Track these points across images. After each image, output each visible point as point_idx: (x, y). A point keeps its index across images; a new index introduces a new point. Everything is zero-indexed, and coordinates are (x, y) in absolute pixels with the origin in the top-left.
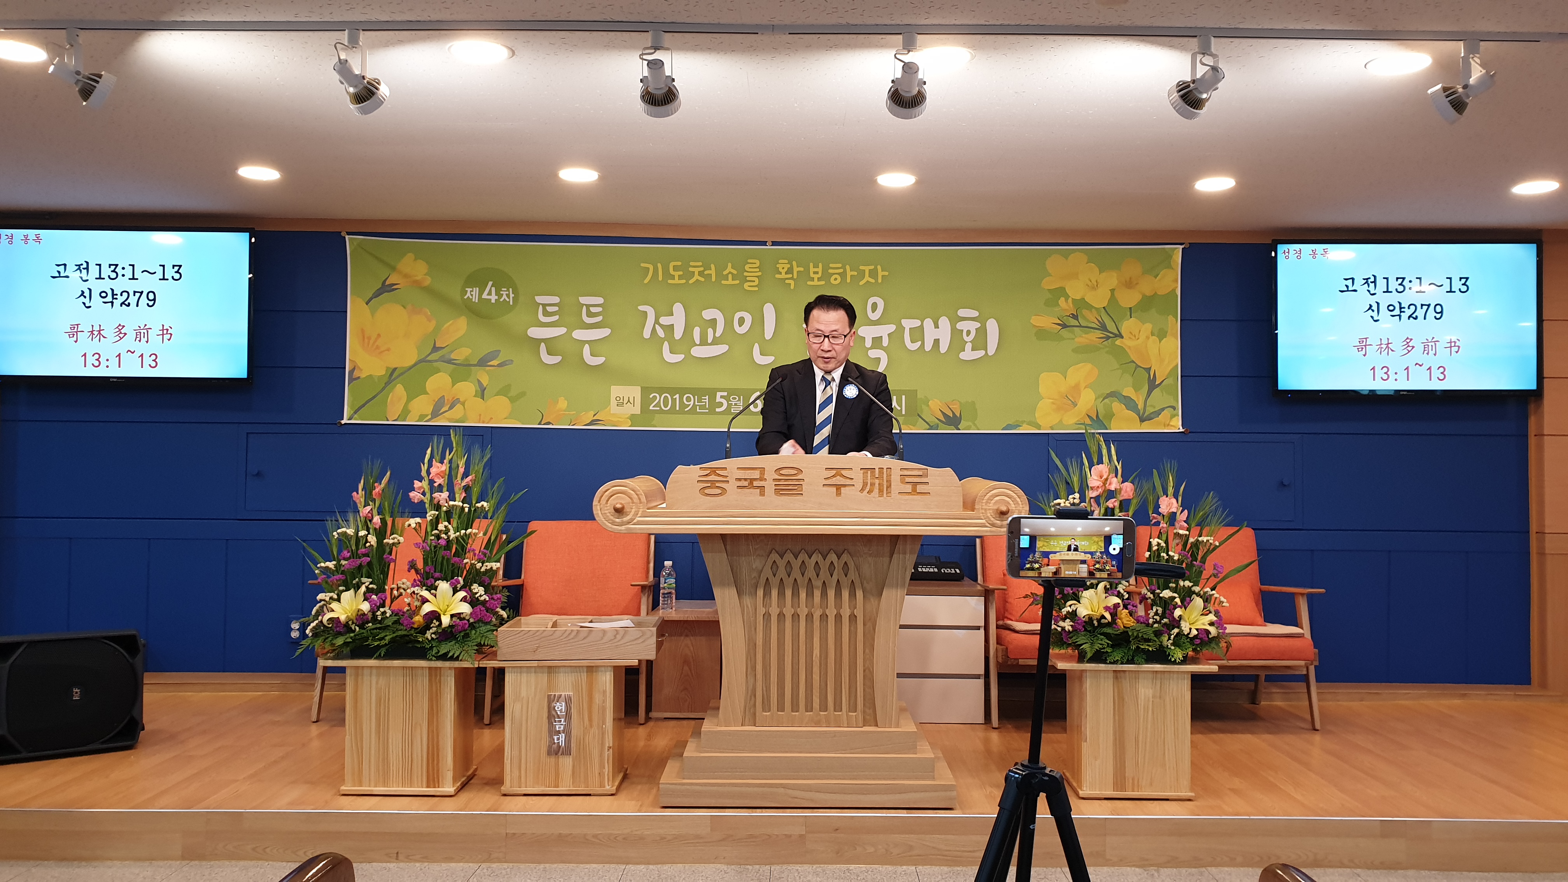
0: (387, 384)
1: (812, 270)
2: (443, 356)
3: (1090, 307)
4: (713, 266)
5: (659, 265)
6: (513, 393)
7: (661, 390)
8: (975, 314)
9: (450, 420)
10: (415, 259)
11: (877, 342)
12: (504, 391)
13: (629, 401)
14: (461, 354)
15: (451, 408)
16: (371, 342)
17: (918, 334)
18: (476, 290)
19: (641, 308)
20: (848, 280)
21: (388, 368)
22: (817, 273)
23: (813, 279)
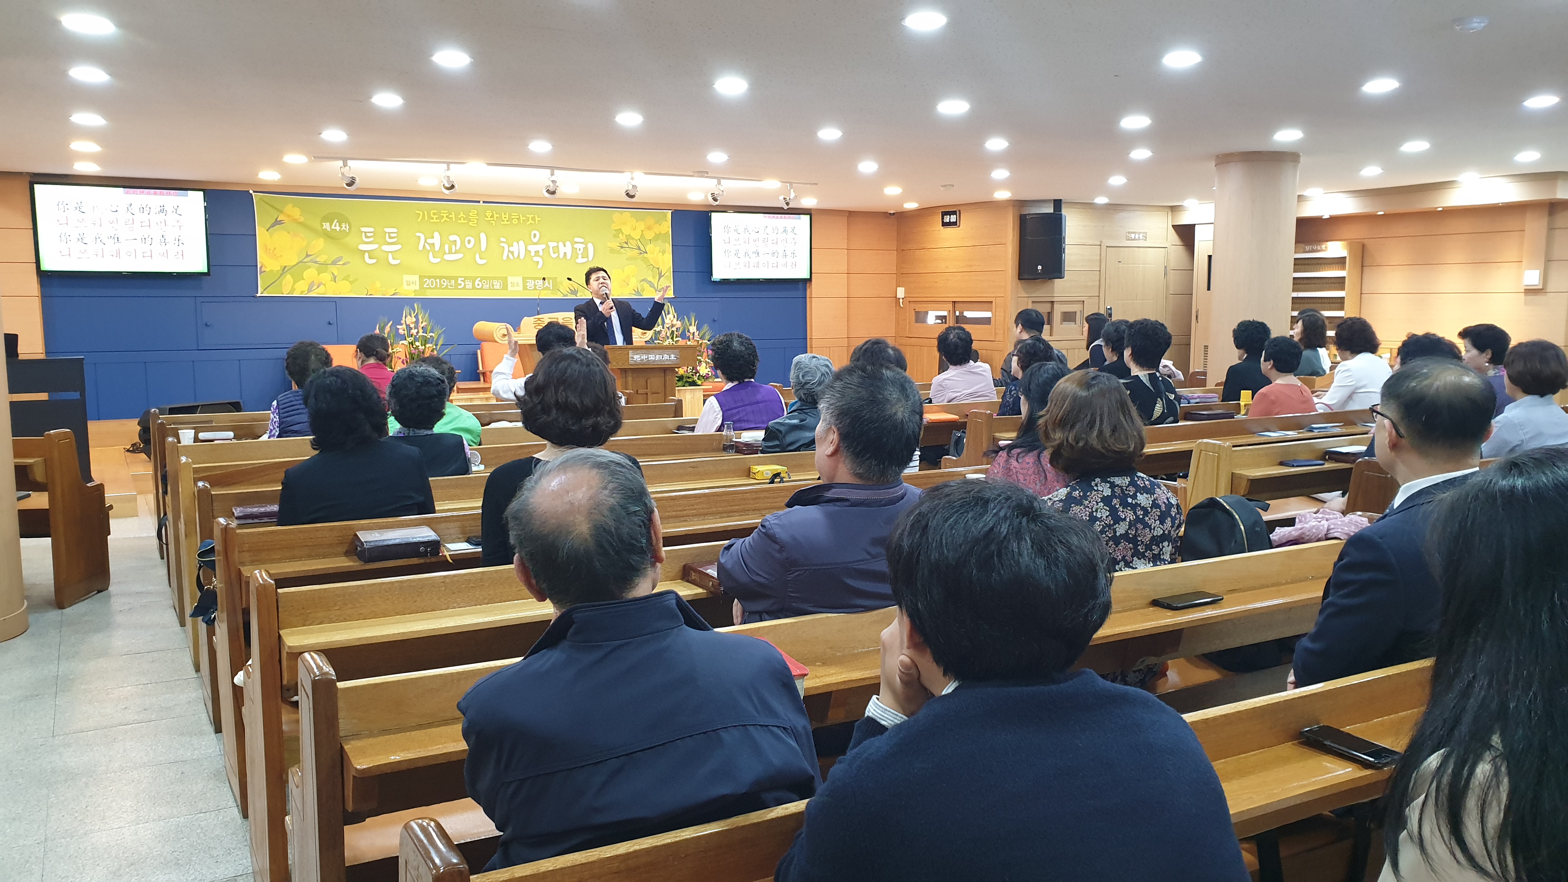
0: (281, 275)
1: (503, 216)
2: (312, 259)
3: (632, 238)
4: (453, 213)
5: (425, 212)
6: (351, 279)
7: (429, 277)
8: (582, 240)
9: (318, 294)
10: (294, 207)
11: (537, 252)
12: (346, 278)
13: (413, 282)
14: (321, 259)
15: (318, 288)
16: (271, 251)
17: (556, 249)
18: (328, 224)
19: (418, 234)
20: (522, 222)
21: (282, 266)
22: (505, 218)
23: (504, 221)
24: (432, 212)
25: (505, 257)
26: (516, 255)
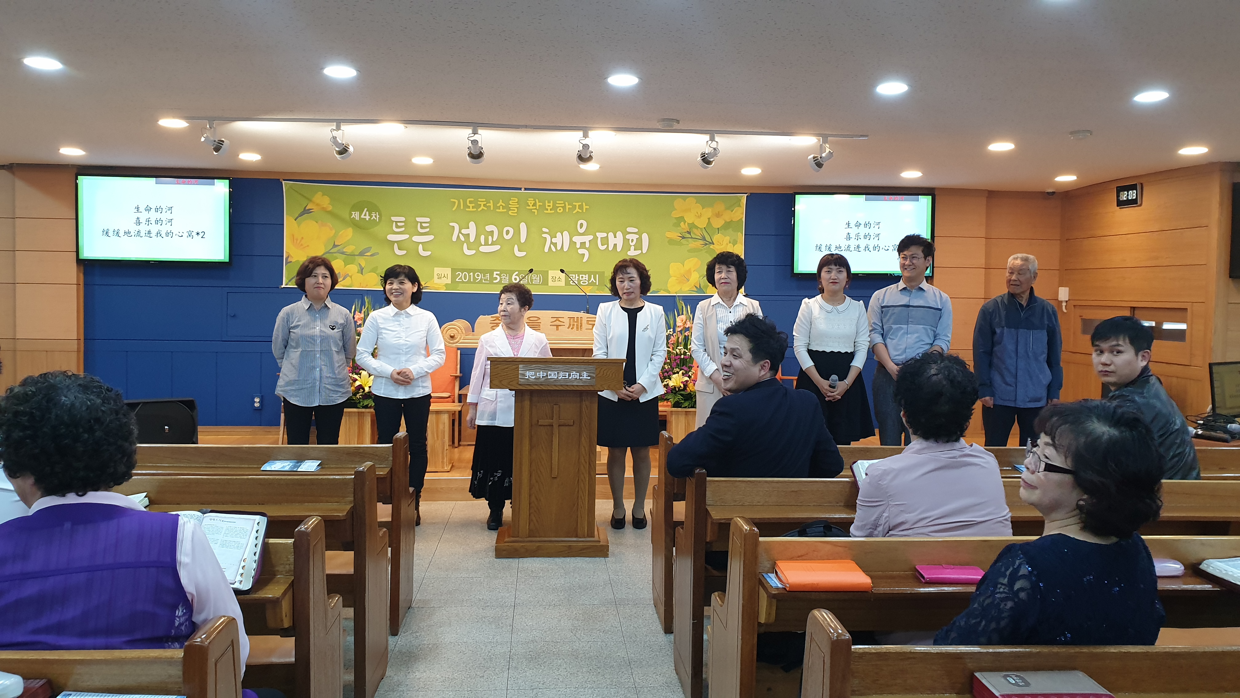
1: (547, 204)
2: (339, 250)
3: (697, 227)
4: (491, 201)
5: (461, 200)
7: (462, 270)
8: (636, 230)
9: (344, 286)
10: (322, 195)
11: (583, 244)
12: (374, 270)
13: (444, 276)
14: (349, 249)
16: (298, 242)
17: (605, 241)
18: (357, 213)
19: (451, 224)
20: (567, 211)
22: (550, 206)
23: (547, 210)
24: (468, 199)
25: (546, 250)
26: (559, 248)
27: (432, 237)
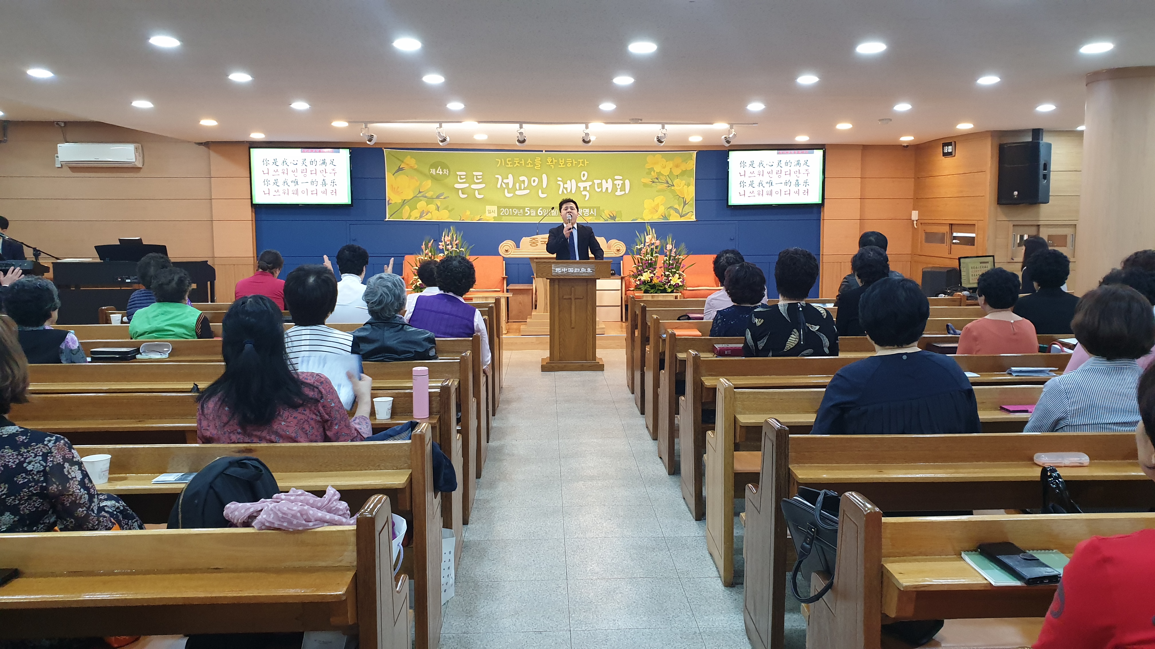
0: (402, 205)
1: (560, 161)
2: (423, 195)
3: (662, 175)
4: (523, 160)
5: (503, 160)
6: (450, 209)
7: (505, 208)
8: (621, 178)
9: (426, 219)
10: (411, 158)
11: (585, 188)
12: (446, 208)
13: (493, 211)
14: (429, 194)
15: (426, 215)
16: (395, 190)
17: (600, 185)
18: (434, 170)
19: (497, 176)
20: (574, 165)
21: (402, 200)
22: (562, 162)
23: (561, 165)
24: (507, 159)
25: (560, 192)
26: (569, 190)
27: (484, 185)
